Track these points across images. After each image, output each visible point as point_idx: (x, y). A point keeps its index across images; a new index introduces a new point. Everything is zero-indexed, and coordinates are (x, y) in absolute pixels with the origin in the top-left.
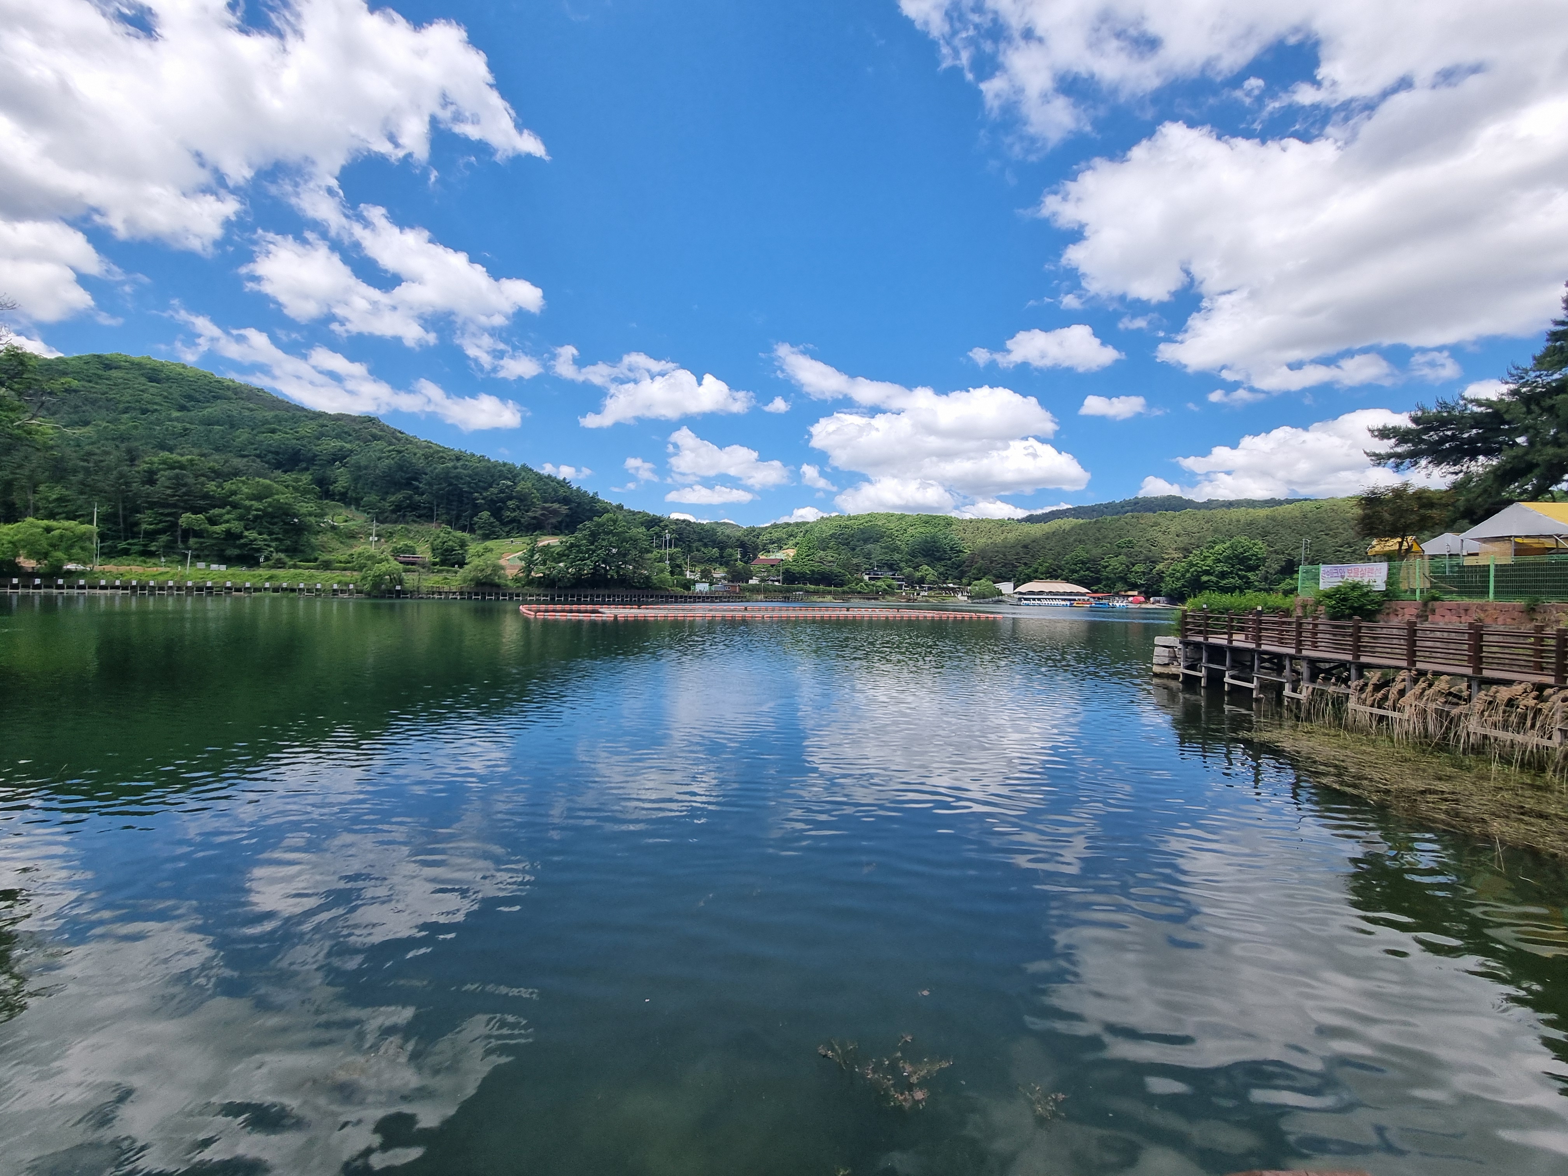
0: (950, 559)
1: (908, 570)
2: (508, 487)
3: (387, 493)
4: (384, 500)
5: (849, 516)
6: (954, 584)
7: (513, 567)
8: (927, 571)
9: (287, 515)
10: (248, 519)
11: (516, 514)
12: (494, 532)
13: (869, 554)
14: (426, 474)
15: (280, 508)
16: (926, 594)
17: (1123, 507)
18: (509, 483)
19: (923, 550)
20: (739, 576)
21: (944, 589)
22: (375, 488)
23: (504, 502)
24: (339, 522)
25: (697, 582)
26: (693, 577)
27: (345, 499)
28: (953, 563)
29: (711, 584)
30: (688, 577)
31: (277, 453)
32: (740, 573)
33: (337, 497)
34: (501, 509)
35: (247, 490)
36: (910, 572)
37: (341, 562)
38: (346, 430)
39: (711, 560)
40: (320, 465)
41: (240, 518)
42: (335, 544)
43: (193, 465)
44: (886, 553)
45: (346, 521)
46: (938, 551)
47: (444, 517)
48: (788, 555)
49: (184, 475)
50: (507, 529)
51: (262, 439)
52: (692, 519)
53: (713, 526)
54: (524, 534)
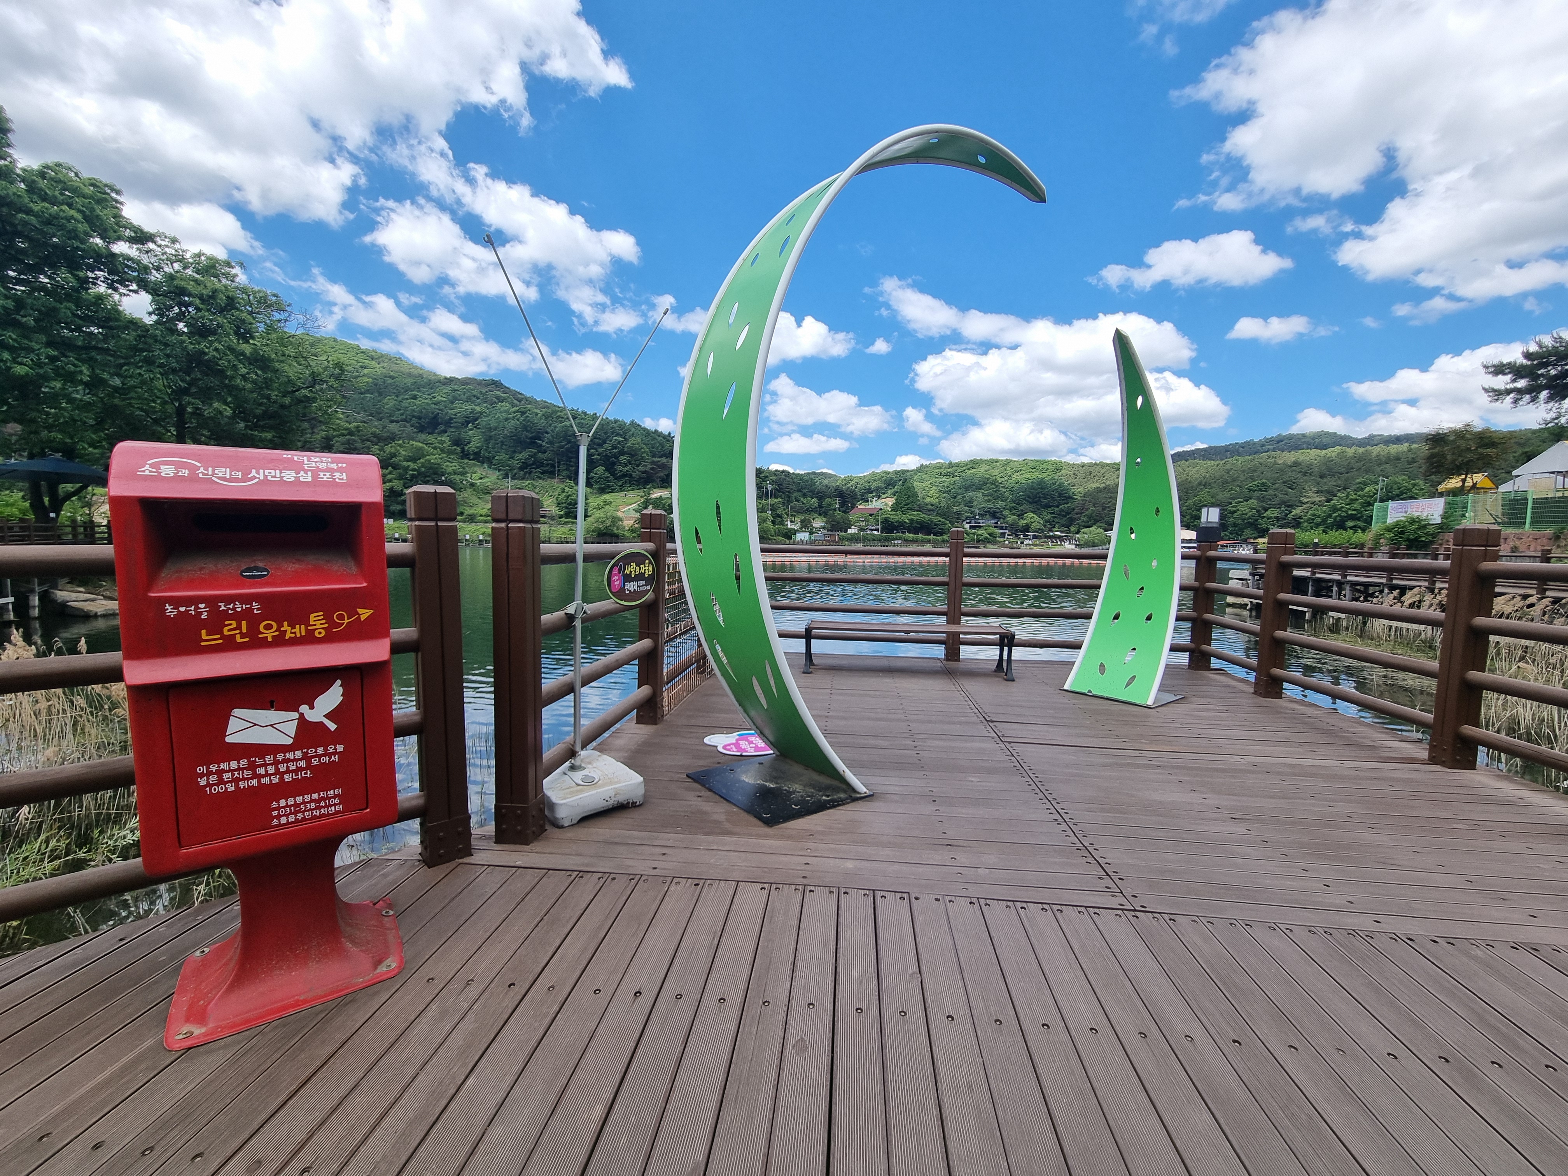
0: (1058, 507)
1: (1011, 518)
2: (619, 442)
3: (515, 452)
4: (512, 458)
5: (950, 463)
6: (1061, 532)
7: (629, 519)
8: (1032, 518)
9: (436, 473)
10: (406, 479)
11: (627, 468)
12: (609, 487)
13: (971, 501)
14: (547, 433)
15: (430, 468)
16: (1030, 542)
17: (1263, 445)
18: (621, 439)
19: (1029, 497)
20: (837, 526)
21: (1050, 537)
22: (504, 447)
23: (617, 458)
24: (475, 478)
25: (798, 531)
26: (793, 527)
27: (477, 457)
28: (1062, 510)
29: (811, 533)
30: (789, 526)
31: (420, 418)
32: (839, 523)
33: (472, 457)
34: (614, 464)
35: (404, 453)
36: (1014, 520)
37: (481, 516)
38: (475, 393)
39: (810, 510)
40: (456, 427)
41: (400, 477)
42: (474, 500)
43: (359, 432)
44: (989, 501)
45: (481, 478)
46: (1045, 498)
47: (565, 473)
48: (886, 505)
49: (354, 440)
50: (620, 483)
51: (407, 405)
52: (791, 471)
53: (812, 476)
54: (636, 487)
